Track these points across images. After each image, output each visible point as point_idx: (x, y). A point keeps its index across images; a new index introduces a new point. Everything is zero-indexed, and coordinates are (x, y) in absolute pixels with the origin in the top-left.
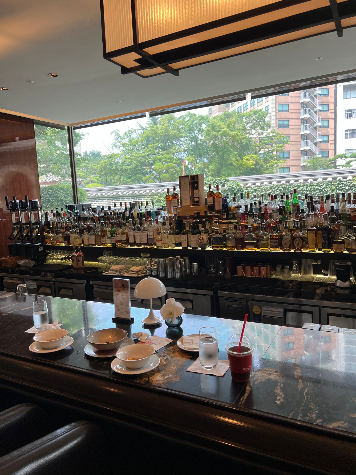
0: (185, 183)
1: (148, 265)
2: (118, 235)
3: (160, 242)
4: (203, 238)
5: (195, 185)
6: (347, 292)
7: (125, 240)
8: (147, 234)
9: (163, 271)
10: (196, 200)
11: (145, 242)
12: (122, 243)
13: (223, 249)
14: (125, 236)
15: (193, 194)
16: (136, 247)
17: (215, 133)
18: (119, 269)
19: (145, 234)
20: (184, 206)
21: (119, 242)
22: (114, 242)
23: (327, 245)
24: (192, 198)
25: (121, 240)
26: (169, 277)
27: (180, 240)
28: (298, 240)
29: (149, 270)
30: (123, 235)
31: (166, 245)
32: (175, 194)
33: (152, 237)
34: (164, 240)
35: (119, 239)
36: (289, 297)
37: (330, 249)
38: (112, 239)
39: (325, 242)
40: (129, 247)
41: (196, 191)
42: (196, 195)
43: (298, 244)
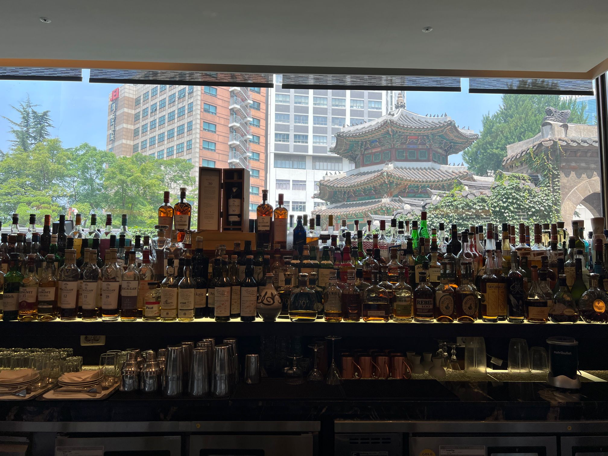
0: (210, 184)
1: (130, 365)
2: (28, 289)
3: (155, 307)
4: (272, 294)
5: (234, 190)
6: (575, 398)
7: (49, 303)
8: (120, 286)
9: (178, 379)
10: (233, 219)
11: (113, 305)
12: (40, 311)
13: (314, 320)
14: (52, 290)
15: (227, 206)
16: (78, 320)
17: (123, 177)
18: (21, 380)
19: (114, 285)
20: (203, 231)
21: (30, 306)
22: (12, 308)
23: (521, 307)
24: (225, 214)
25: (38, 302)
26: (195, 393)
27: (204, 301)
28: (470, 299)
29: (131, 378)
30: (47, 289)
31: (173, 313)
32: (184, 204)
33: (134, 293)
34: (169, 301)
35: (31, 300)
36: (496, 419)
37: (522, 318)
38: (9, 300)
39: (518, 302)
40: (58, 320)
41: (234, 203)
42: (234, 209)
43: (470, 308)
